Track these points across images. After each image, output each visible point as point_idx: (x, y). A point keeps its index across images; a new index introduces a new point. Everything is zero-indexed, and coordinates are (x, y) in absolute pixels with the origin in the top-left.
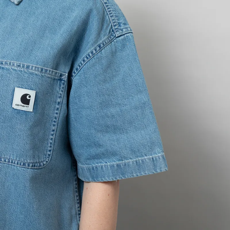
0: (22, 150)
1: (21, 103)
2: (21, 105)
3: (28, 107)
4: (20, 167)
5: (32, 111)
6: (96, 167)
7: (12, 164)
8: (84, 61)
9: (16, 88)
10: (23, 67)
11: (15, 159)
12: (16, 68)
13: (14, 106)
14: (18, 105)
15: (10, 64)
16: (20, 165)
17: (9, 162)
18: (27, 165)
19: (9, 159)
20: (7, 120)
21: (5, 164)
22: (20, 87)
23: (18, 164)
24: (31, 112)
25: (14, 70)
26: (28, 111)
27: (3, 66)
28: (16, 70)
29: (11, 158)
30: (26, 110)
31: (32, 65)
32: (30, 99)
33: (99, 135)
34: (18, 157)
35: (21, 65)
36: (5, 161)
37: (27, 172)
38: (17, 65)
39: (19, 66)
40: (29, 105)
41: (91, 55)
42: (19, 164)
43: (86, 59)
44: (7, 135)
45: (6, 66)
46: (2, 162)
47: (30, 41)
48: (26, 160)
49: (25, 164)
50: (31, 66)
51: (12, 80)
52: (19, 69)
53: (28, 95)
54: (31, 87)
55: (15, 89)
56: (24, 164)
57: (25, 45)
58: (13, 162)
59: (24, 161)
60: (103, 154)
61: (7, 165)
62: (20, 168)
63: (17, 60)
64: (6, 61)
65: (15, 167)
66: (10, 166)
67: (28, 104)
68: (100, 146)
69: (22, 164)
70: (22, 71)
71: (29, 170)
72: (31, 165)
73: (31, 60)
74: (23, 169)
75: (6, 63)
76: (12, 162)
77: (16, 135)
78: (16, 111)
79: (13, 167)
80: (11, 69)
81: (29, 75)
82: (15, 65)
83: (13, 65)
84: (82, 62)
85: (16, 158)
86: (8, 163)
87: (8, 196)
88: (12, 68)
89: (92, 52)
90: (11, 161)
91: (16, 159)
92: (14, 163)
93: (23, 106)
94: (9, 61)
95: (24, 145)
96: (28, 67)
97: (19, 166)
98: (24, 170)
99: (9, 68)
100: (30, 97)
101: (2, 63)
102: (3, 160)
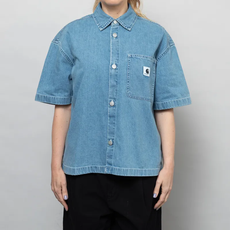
1: (146, 73)
6: (166, 102)
8: (162, 55)
10: (145, 57)
12: (142, 58)
13: (144, 74)
22: (145, 66)
23: (145, 99)
24: (149, 77)
32: (149, 71)
33: (169, 88)
34: (145, 96)
39: (143, 57)
41: (165, 52)
43: (163, 54)
51: (142, 63)
53: (148, 69)
54: (149, 66)
55: (143, 67)
56: (148, 100)
60: (170, 96)
61: (141, 100)
63: (142, 54)
67: (148, 73)
68: (169, 92)
70: (145, 59)
75: (138, 56)
76: (143, 99)
78: (145, 76)
83: (141, 56)
84: (162, 56)
89: (166, 52)
96: (147, 57)
99: (140, 58)
101: (136, 56)
102: (139, 98)
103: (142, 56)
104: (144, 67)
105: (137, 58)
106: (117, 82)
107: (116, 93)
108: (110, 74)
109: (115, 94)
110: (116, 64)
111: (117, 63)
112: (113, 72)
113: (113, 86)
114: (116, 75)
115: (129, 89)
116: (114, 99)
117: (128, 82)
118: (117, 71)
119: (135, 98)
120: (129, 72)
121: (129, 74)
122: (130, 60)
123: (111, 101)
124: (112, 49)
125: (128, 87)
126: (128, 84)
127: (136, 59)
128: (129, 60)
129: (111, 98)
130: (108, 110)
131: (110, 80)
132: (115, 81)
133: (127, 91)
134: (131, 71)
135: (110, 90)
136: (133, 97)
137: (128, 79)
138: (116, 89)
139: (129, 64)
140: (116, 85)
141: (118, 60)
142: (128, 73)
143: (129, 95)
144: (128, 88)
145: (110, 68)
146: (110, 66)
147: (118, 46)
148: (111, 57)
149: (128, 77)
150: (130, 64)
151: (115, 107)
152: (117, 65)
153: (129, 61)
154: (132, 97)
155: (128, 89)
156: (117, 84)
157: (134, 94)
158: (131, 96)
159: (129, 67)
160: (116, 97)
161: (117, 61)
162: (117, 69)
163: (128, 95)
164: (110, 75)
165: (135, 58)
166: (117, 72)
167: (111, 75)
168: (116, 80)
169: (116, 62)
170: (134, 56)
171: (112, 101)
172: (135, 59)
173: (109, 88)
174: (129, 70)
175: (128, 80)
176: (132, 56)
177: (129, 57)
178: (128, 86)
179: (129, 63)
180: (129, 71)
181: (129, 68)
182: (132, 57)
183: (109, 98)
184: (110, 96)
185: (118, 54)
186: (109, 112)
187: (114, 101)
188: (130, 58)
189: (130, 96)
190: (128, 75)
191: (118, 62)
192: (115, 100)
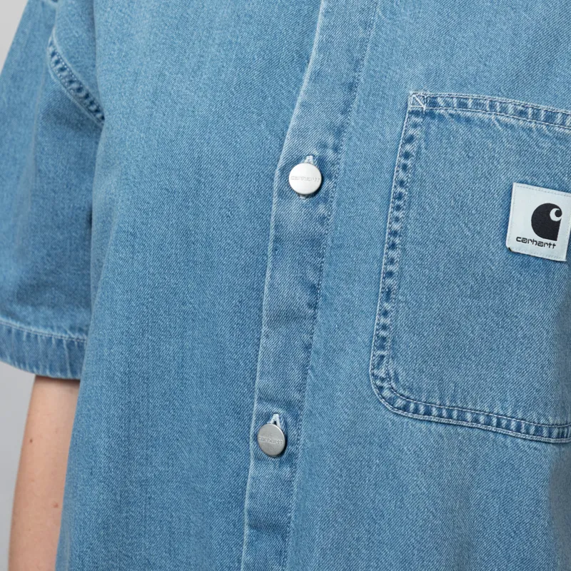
0: (537, 385)
1: (531, 234)
2: (533, 241)
3: (554, 245)
4: (525, 439)
5: (563, 258)
7: (500, 430)
9: (515, 185)
10: (536, 115)
11: (509, 414)
12: (513, 122)
13: (511, 243)
14: (524, 240)
15: (492, 106)
16: (528, 433)
17: (488, 423)
18: (545, 432)
19: (487, 415)
20: (488, 289)
21: (476, 432)
22: (527, 183)
23: (518, 429)
24: (560, 262)
25: (506, 125)
26: (553, 259)
27: (469, 114)
28: (512, 127)
29: (495, 412)
30: (547, 258)
31: (563, 110)
32: (559, 222)
34: (520, 407)
35: (530, 111)
36: (477, 421)
37: (545, 457)
38: (515, 110)
39: (522, 113)
40: (556, 240)
42: (523, 430)
44: (485, 335)
45: (480, 115)
46: (465, 424)
47: (540, 32)
48: (544, 416)
49: (542, 431)
50: (559, 116)
51: (501, 161)
52: (521, 122)
53: (554, 206)
54: (563, 182)
55: (511, 187)
56: (538, 431)
57: (529, 46)
58: (504, 423)
59: (539, 419)
61: (482, 434)
62: (526, 443)
63: (511, 93)
64: (475, 96)
65: (509, 440)
66: (492, 435)
69: (532, 430)
70: (530, 129)
71: (549, 448)
72: (555, 432)
73: (556, 96)
74: (534, 444)
75: (477, 104)
76: (499, 425)
77: (517, 338)
78: (518, 259)
79: (501, 438)
80: (498, 125)
81: (555, 144)
82: (510, 110)
83: (504, 110)
85: (514, 412)
86: (483, 427)
87: (479, 532)
88: (498, 121)
90: (495, 421)
91: (513, 415)
92: (508, 427)
93: (540, 244)
94: (487, 97)
95: (542, 367)
96: (550, 117)
97: (523, 436)
98: (535, 449)
99: (490, 119)
100: (559, 214)
101: (462, 105)
102: (469, 416)
103: (510, 109)
104: (518, 189)
105: (468, 120)
106: (314, 289)
107: (304, 369)
108: (272, 232)
109: (295, 375)
110: (321, 164)
111: (330, 153)
112: (294, 214)
113: (287, 317)
114: (315, 242)
115: (388, 344)
116: (289, 405)
117: (388, 294)
118: (322, 209)
119: (428, 413)
120: (396, 226)
121: (397, 241)
122: (417, 132)
123: (268, 417)
124: (320, 50)
125: (383, 333)
126: (385, 314)
127: (462, 129)
128: (411, 132)
129: (265, 398)
130: (249, 481)
131: (268, 273)
132: (303, 281)
133: (373, 360)
134: (413, 214)
135: (269, 342)
136: (416, 411)
137: (390, 274)
138: (306, 337)
139: (405, 167)
140: (311, 311)
141: (339, 132)
142: (394, 233)
143: (386, 393)
144: (384, 339)
145: (275, 189)
146: (277, 172)
147: (367, 25)
148: (297, 111)
149: (392, 261)
150: (409, 162)
151: (292, 465)
152: (329, 168)
153: (410, 140)
154: (405, 408)
155: (382, 347)
156: (313, 306)
157: (426, 383)
158: (400, 403)
159: (402, 183)
160: (297, 396)
161: (330, 140)
162: (325, 201)
163: (381, 388)
164: (272, 238)
165: (458, 118)
166: (322, 220)
167: (277, 240)
168: (312, 277)
169: (324, 146)
170: (448, 105)
171: (276, 417)
172: (454, 126)
173: (264, 329)
174: (398, 208)
175: (389, 281)
176: (433, 103)
177: (416, 113)
178: (384, 327)
179: (407, 156)
180: (400, 214)
181: (400, 197)
182: (431, 114)
183: (260, 399)
184: (265, 381)
185: (351, 87)
186: (252, 497)
187: (289, 420)
188: (419, 120)
189: (391, 401)
190: (393, 246)
191: (336, 149)
192: (296, 417)
